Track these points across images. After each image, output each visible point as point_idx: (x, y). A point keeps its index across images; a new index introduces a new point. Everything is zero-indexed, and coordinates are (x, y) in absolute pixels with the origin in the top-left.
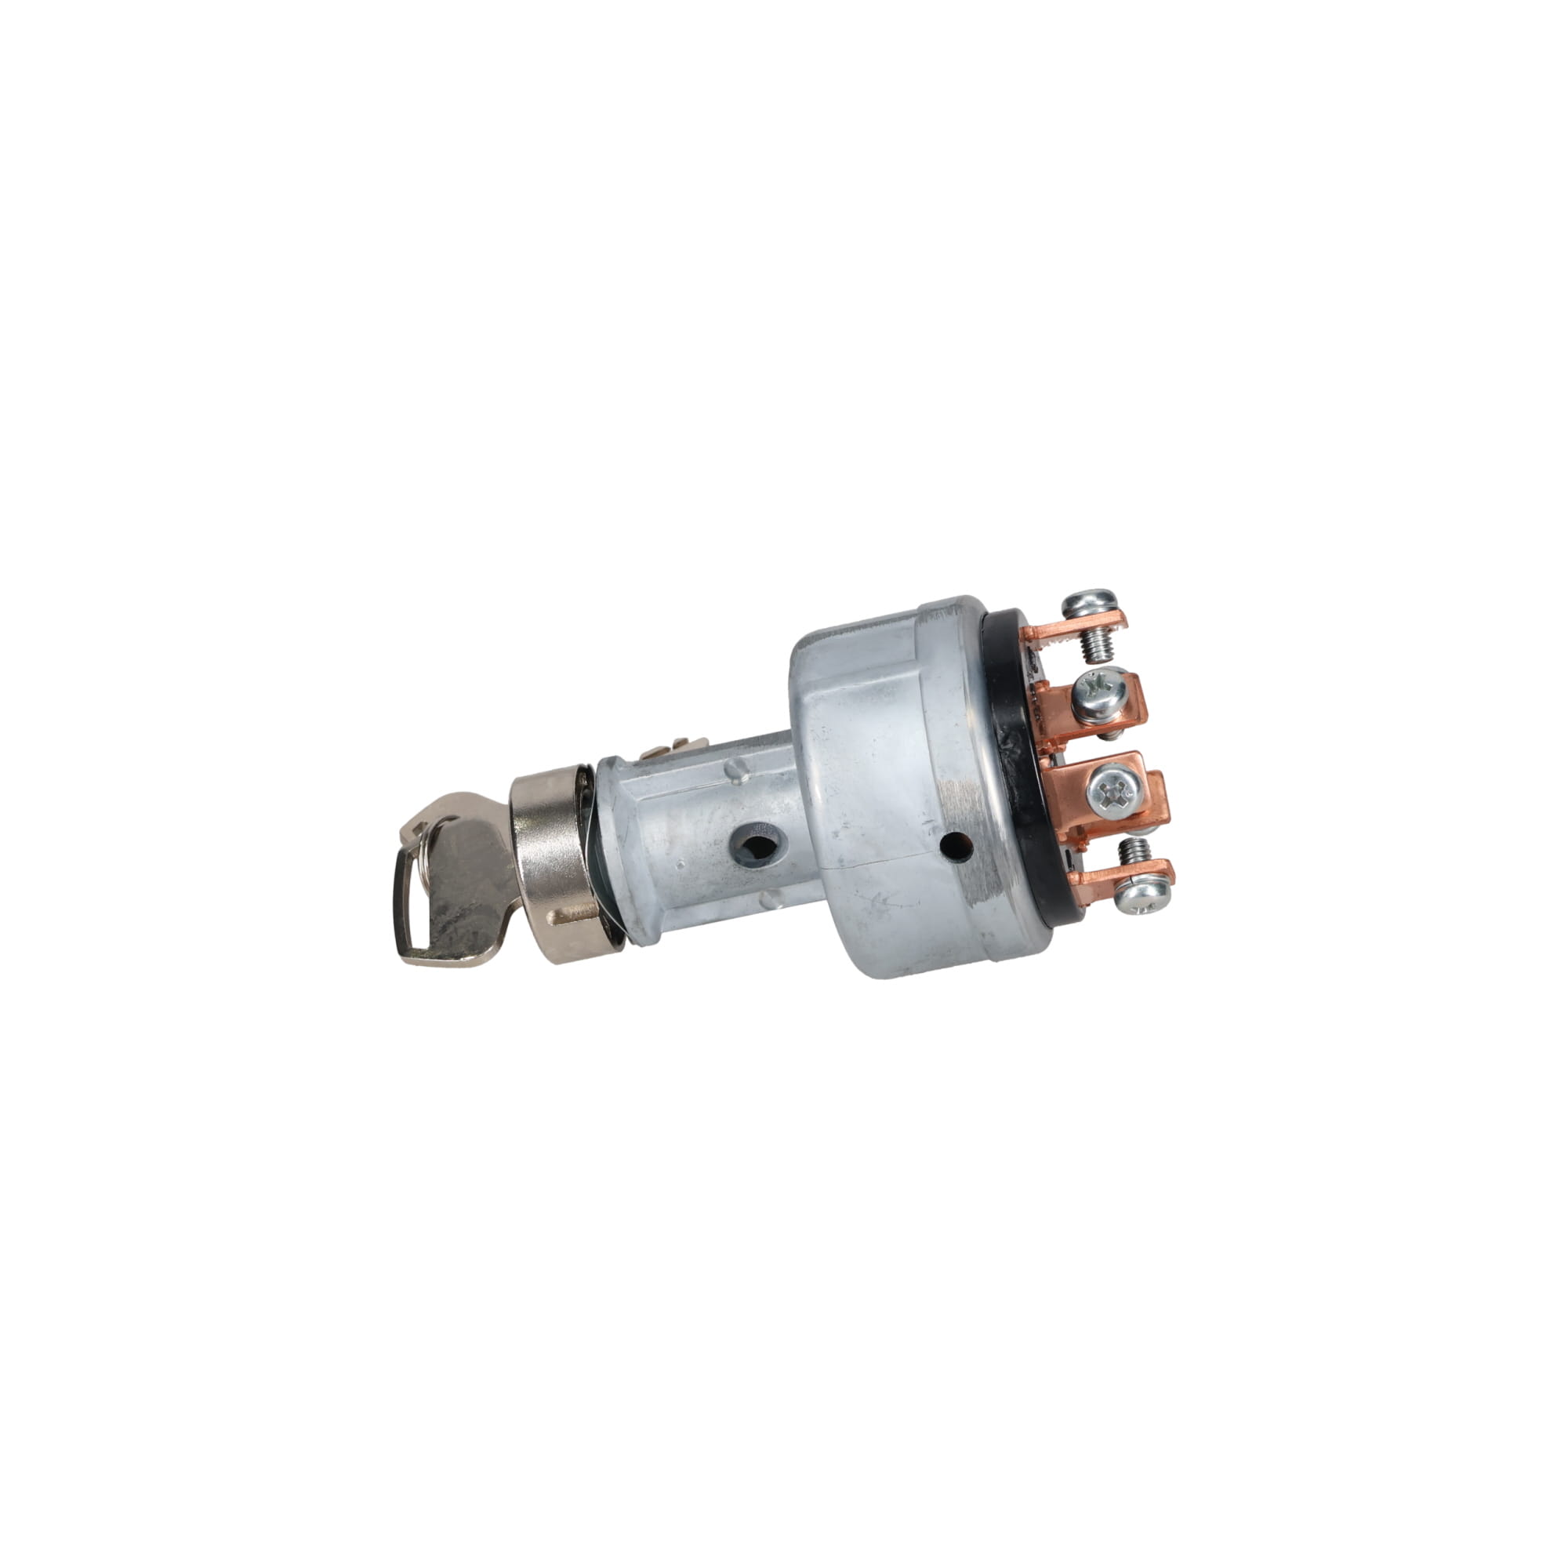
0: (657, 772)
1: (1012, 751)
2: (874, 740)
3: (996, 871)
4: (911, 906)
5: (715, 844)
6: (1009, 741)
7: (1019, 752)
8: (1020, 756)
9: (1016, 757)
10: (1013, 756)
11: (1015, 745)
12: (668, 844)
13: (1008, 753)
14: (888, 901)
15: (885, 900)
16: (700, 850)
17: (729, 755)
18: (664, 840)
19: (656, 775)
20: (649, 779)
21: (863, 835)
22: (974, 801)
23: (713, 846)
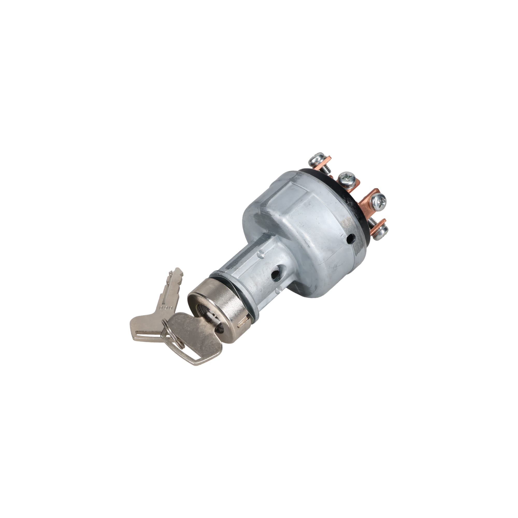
0: (239, 266)
1: (350, 204)
2: (316, 219)
3: (362, 241)
4: (342, 264)
5: (268, 279)
6: (348, 201)
7: (352, 203)
8: (353, 204)
9: (352, 205)
10: (351, 205)
11: (350, 201)
12: (256, 286)
13: (349, 205)
15: (336, 266)
16: (265, 283)
17: (257, 251)
18: (254, 285)
19: (240, 267)
20: (239, 270)
22: (352, 222)
23: (268, 280)
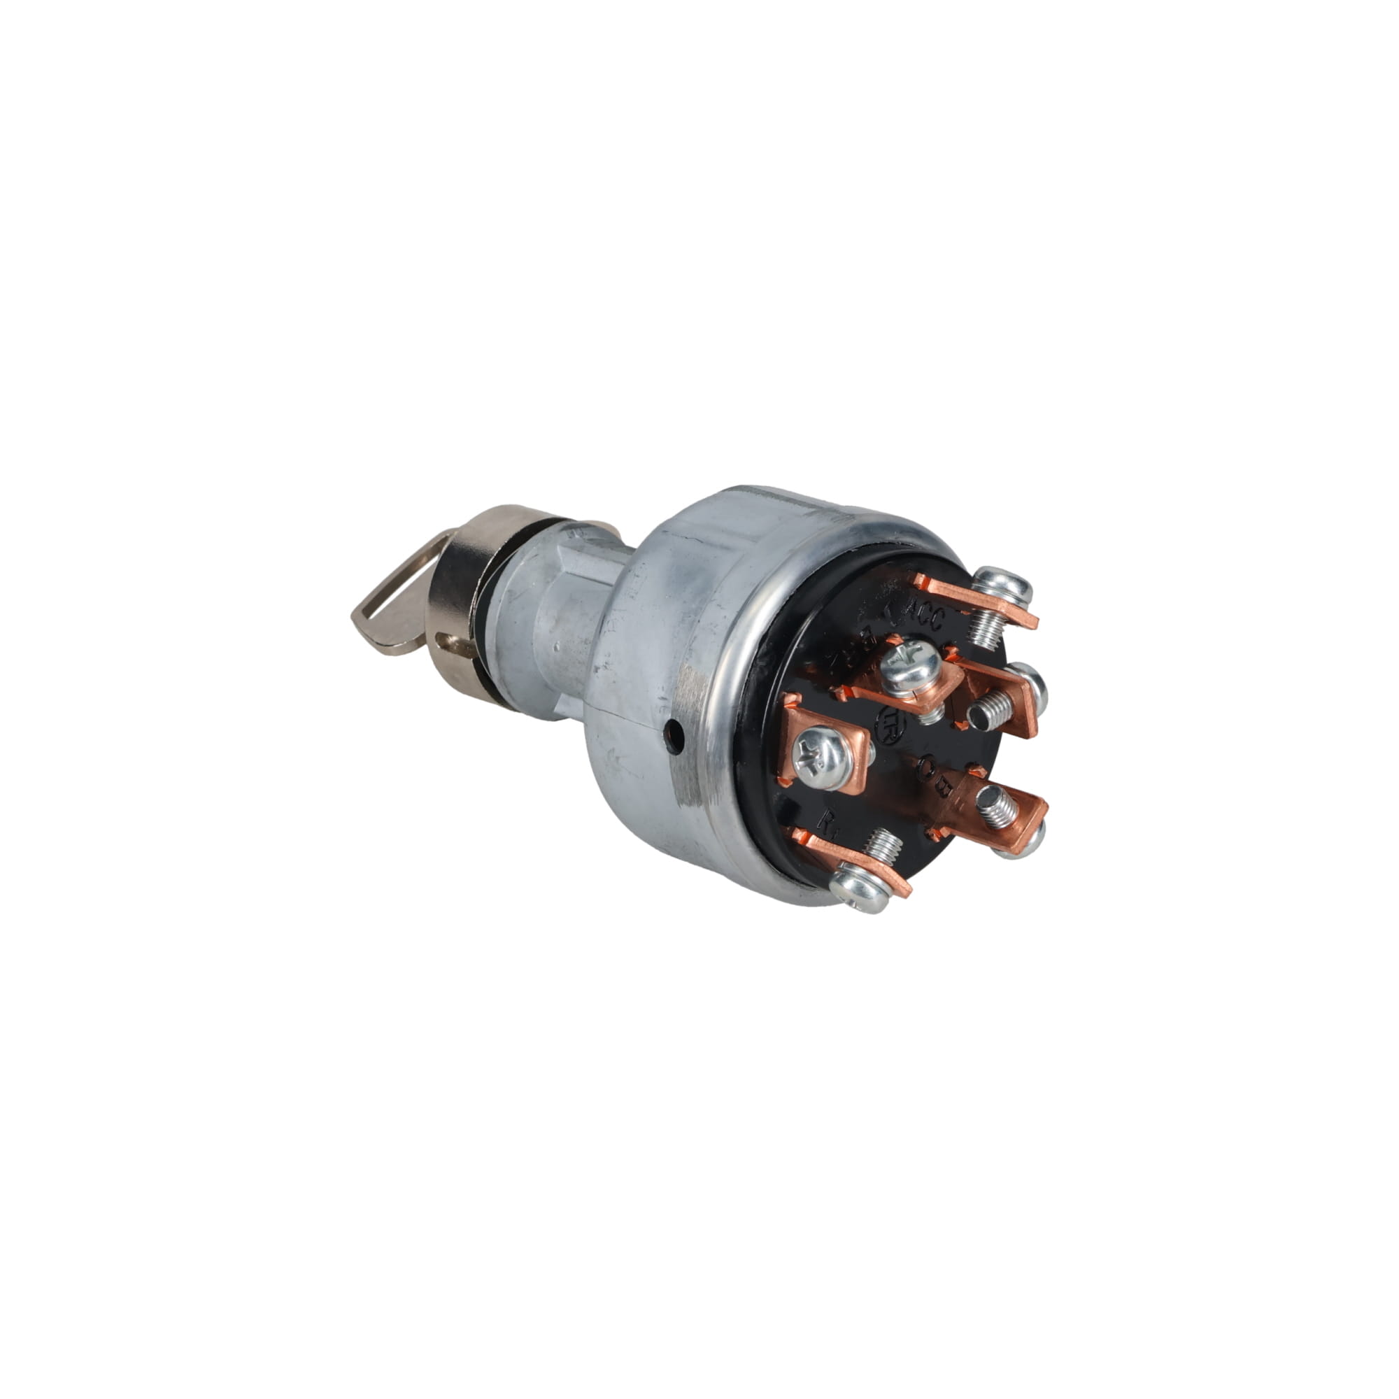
1: (762, 670)
3: (697, 779)
4: (637, 777)
14: (621, 761)
15: (617, 758)
21: (614, 682)
22: (698, 698)
